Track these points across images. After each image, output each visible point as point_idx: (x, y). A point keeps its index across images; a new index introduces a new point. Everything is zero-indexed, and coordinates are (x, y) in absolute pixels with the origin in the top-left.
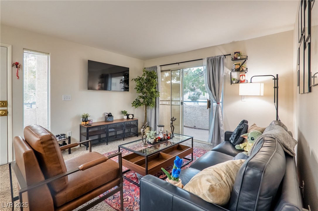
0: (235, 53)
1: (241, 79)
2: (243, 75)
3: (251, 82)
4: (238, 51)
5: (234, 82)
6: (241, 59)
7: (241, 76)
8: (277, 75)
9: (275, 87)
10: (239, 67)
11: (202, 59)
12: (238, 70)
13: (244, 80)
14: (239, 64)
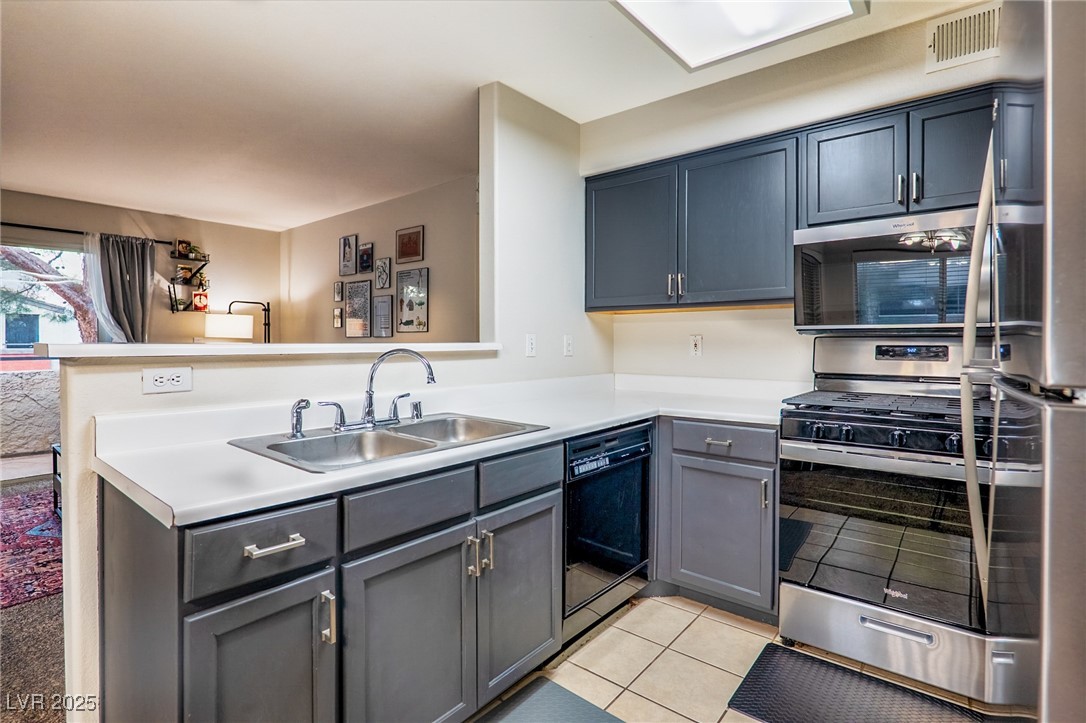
0: (181, 242)
1: (196, 301)
2: (201, 295)
3: (230, 313)
4: (186, 239)
5: (181, 307)
6: (196, 259)
7: (196, 295)
8: (268, 304)
9: (265, 324)
10: (189, 275)
11: (82, 233)
12: (187, 282)
13: (205, 306)
14: (190, 270)
